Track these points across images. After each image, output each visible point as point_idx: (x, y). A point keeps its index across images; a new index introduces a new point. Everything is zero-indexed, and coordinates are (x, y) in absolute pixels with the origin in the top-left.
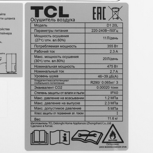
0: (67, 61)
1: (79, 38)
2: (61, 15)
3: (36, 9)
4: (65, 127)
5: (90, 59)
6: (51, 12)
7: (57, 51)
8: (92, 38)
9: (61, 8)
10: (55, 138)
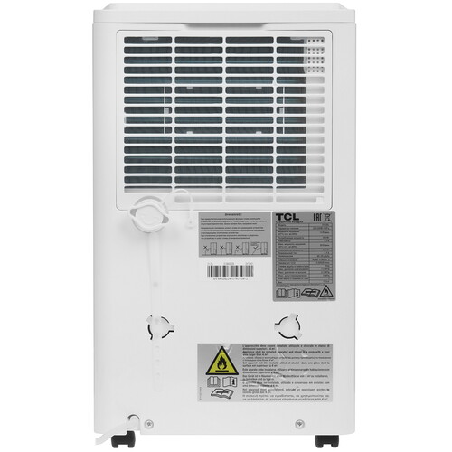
0: (298, 246)
1: (306, 233)
2: (294, 219)
3: (279, 215)
4: (297, 287)
5: (312, 245)
6: (288, 217)
7: (292, 241)
8: (313, 233)
9: (294, 215)
10: (291, 293)
